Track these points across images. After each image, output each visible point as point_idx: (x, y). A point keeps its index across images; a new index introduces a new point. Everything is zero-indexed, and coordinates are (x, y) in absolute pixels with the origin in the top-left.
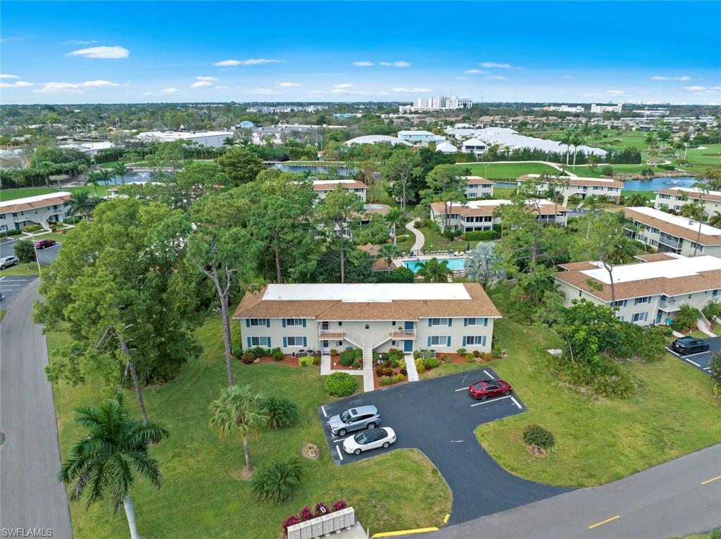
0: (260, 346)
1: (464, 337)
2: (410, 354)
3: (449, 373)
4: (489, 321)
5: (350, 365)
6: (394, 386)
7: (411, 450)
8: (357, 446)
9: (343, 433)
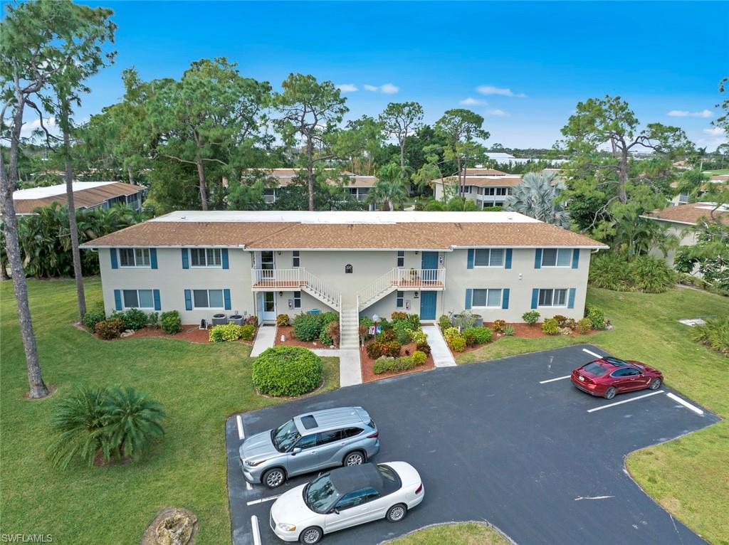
0: (139, 309)
1: (535, 291)
2: (432, 325)
3: (516, 351)
4: (581, 255)
5: (312, 340)
6: (405, 375)
7: (470, 528)
8: (312, 518)
9: (276, 479)
